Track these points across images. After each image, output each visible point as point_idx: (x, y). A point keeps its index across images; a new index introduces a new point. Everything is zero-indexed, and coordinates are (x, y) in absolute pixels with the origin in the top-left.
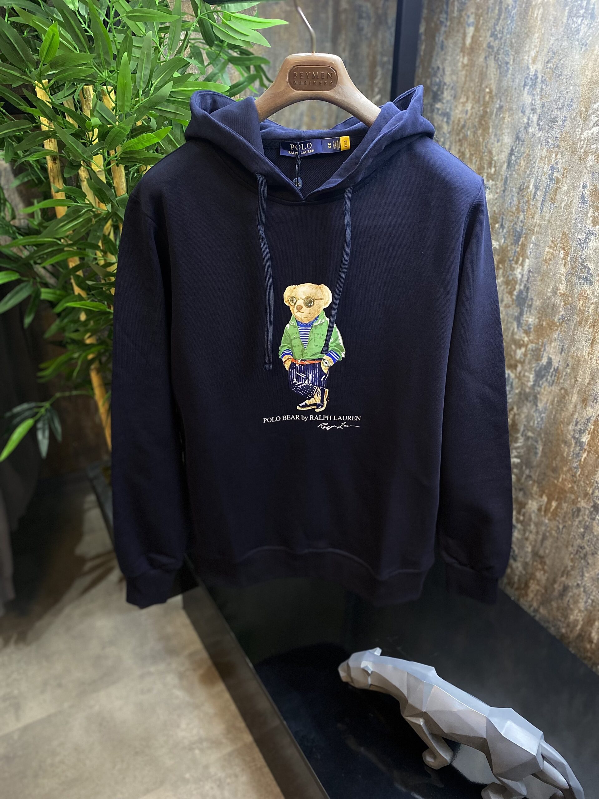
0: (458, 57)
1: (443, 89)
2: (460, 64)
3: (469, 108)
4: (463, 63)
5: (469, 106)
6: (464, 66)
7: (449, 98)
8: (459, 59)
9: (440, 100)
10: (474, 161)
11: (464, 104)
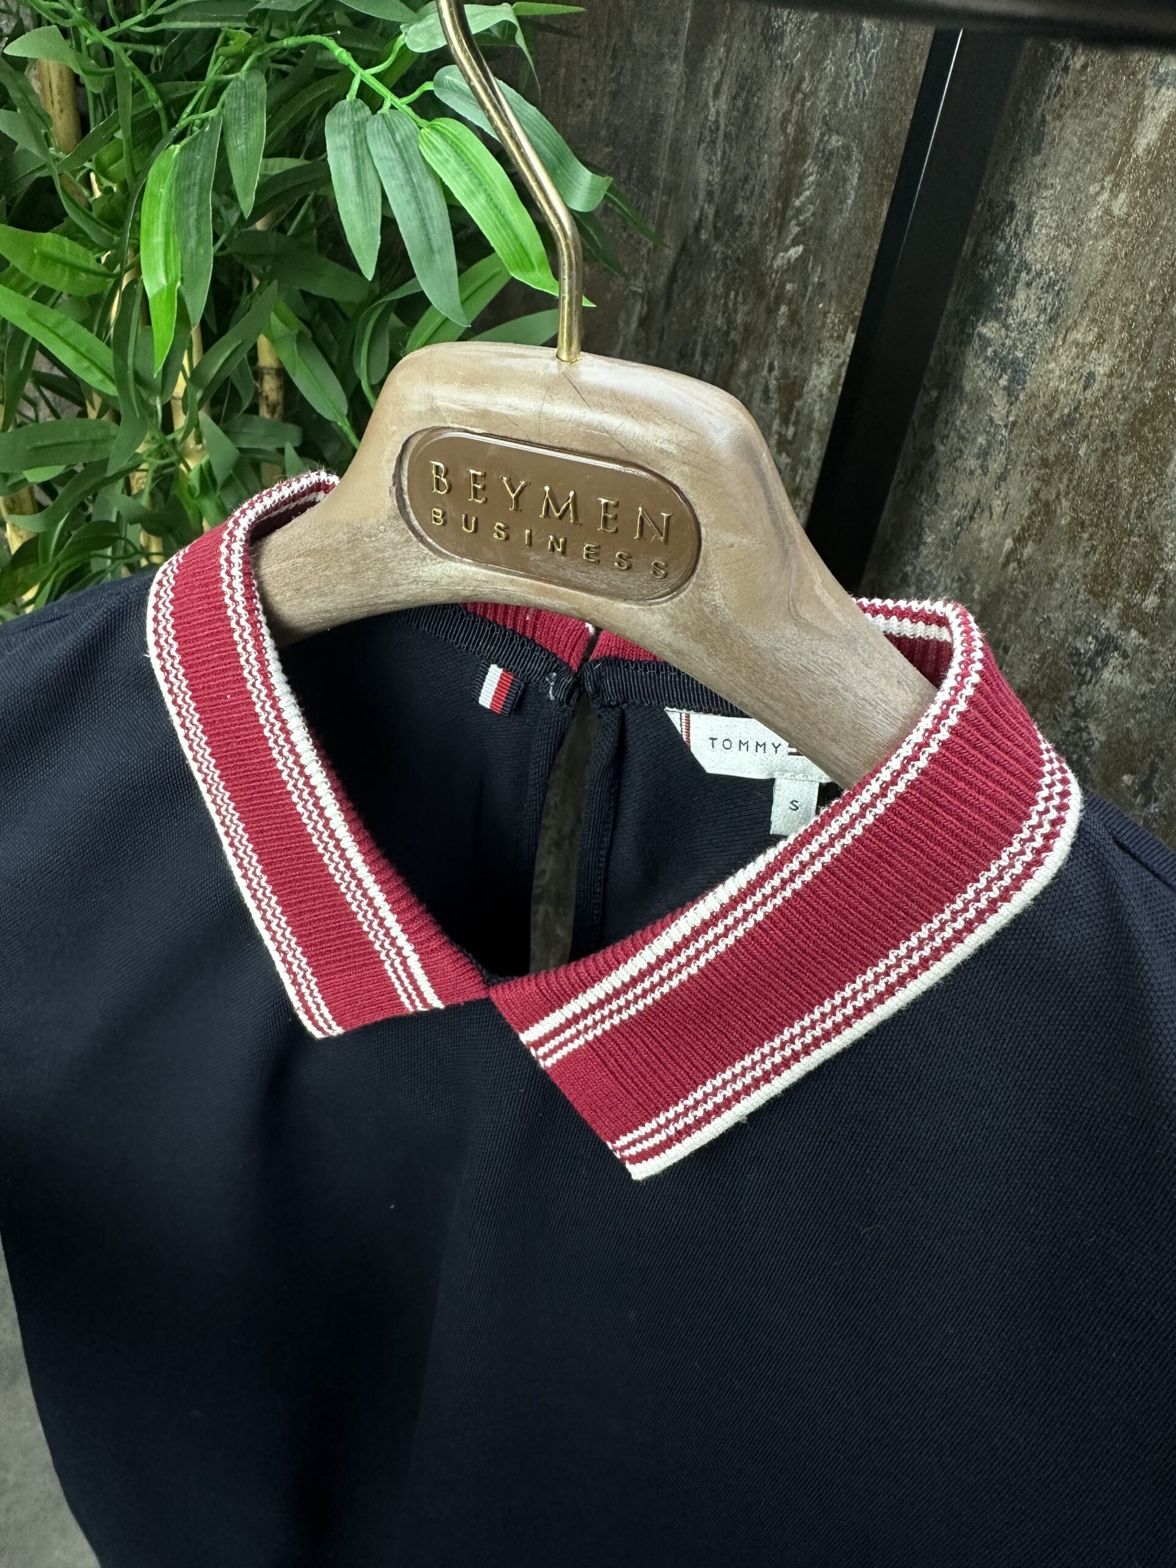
0: (1093, 189)
1: (1016, 280)
2: (1095, 212)
3: (1101, 370)
4: (1108, 211)
5: (1102, 364)
6: (1109, 223)
7: (1031, 315)
8: (1098, 194)
9: (997, 314)
10: (1084, 546)
11: (1083, 351)
